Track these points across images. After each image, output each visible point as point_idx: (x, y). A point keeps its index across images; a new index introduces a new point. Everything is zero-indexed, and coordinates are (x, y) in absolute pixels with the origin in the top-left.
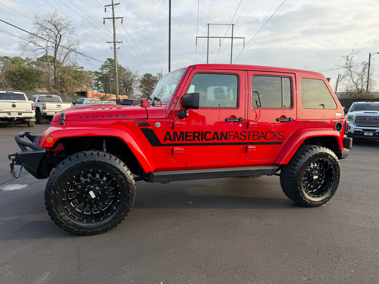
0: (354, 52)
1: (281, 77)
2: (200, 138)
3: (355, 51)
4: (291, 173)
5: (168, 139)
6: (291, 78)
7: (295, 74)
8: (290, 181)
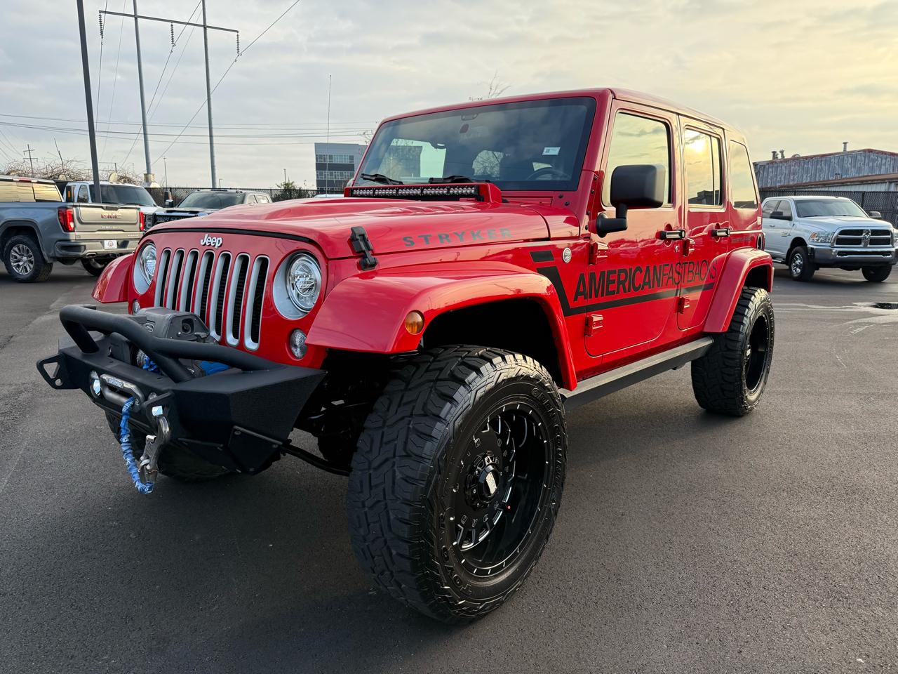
0: (492, 92)
1: (710, 136)
2: (627, 283)
3: (494, 88)
4: (729, 350)
5: (581, 294)
6: (718, 139)
7: (723, 129)
8: (727, 366)
